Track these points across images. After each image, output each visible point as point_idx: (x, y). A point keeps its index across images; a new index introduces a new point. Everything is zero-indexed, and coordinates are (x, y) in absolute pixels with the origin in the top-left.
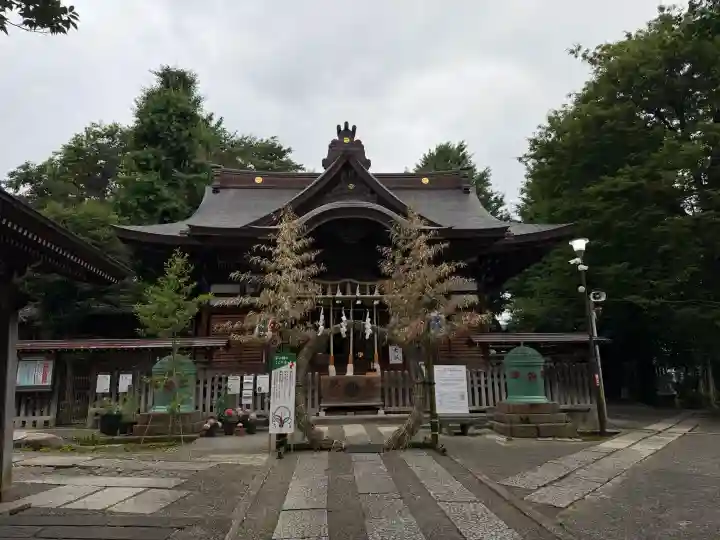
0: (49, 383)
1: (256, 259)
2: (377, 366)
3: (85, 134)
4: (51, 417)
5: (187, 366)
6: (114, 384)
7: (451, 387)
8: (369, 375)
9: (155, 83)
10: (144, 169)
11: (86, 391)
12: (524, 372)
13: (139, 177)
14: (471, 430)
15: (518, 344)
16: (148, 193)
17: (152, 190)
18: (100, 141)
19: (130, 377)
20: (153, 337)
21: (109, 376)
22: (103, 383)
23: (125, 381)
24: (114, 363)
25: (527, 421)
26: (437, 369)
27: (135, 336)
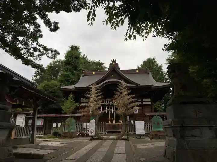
0: (43, 125)
1: (87, 95)
2: (121, 121)
3: (52, 62)
4: (43, 133)
5: (73, 120)
6: (57, 125)
7: (140, 127)
8: (118, 123)
9: (69, 49)
10: (67, 71)
11: (51, 127)
12: (156, 123)
13: (65, 73)
14: (142, 137)
15: (155, 115)
16: (67, 77)
17: (68, 76)
18: (56, 64)
19: (61, 123)
20: (66, 113)
21: (56, 123)
22: (55, 125)
23: (60, 124)
24: (57, 120)
25: (156, 135)
26: (136, 122)
27: (62, 113)
